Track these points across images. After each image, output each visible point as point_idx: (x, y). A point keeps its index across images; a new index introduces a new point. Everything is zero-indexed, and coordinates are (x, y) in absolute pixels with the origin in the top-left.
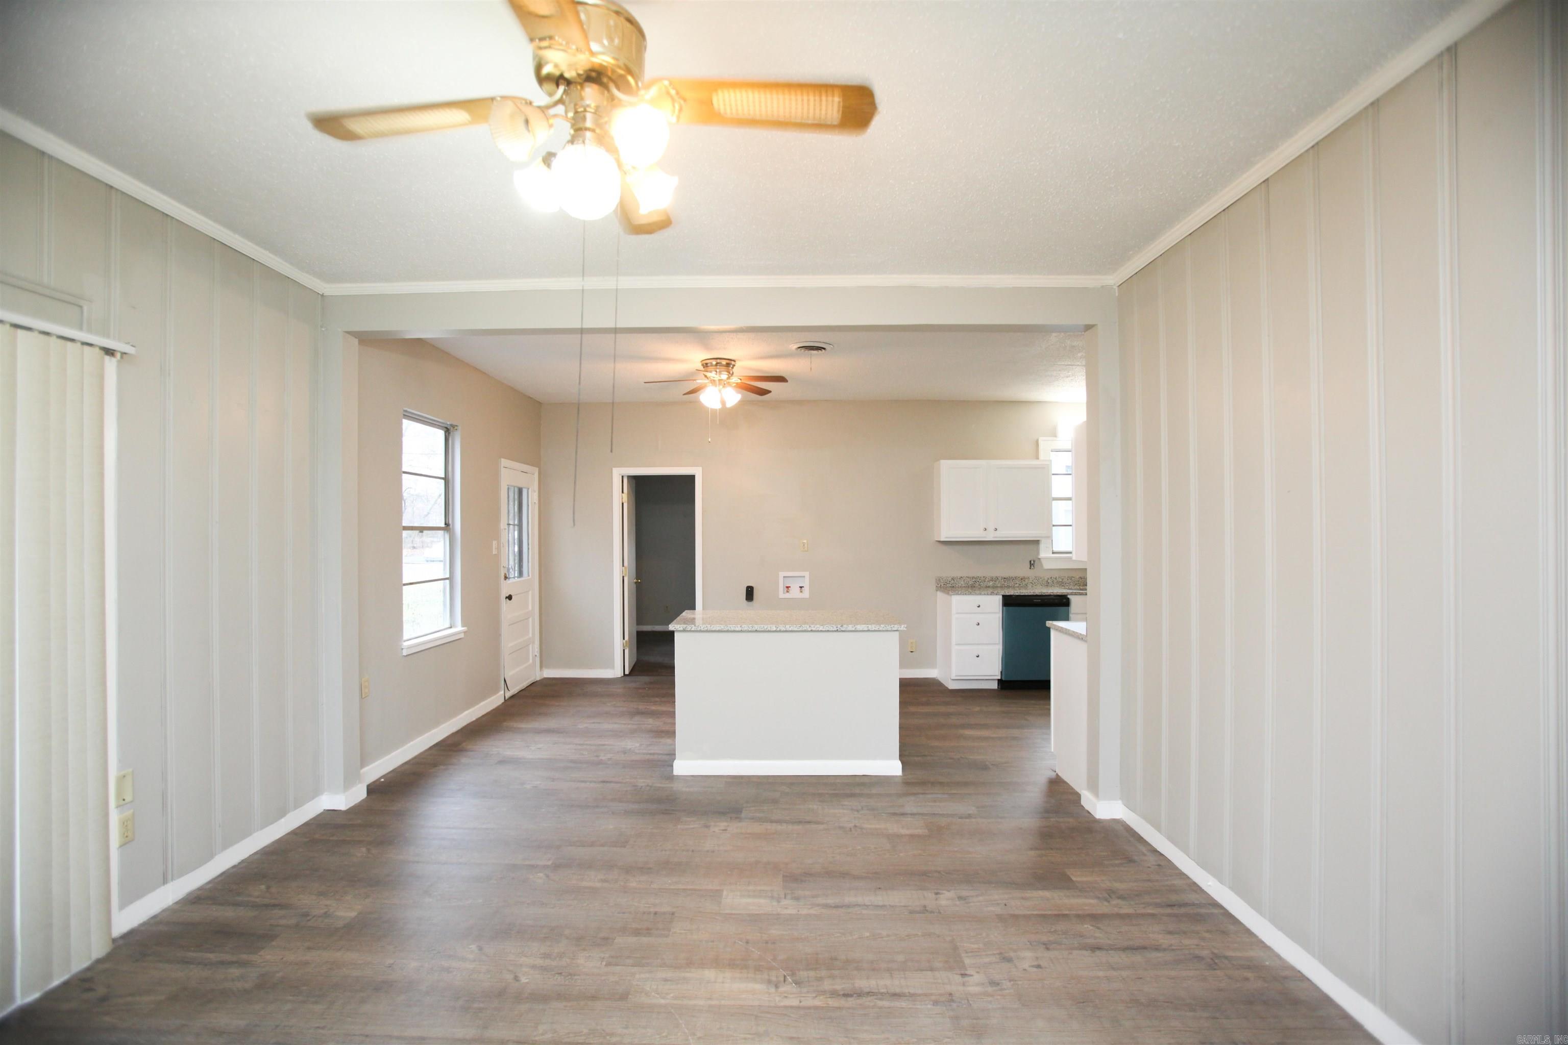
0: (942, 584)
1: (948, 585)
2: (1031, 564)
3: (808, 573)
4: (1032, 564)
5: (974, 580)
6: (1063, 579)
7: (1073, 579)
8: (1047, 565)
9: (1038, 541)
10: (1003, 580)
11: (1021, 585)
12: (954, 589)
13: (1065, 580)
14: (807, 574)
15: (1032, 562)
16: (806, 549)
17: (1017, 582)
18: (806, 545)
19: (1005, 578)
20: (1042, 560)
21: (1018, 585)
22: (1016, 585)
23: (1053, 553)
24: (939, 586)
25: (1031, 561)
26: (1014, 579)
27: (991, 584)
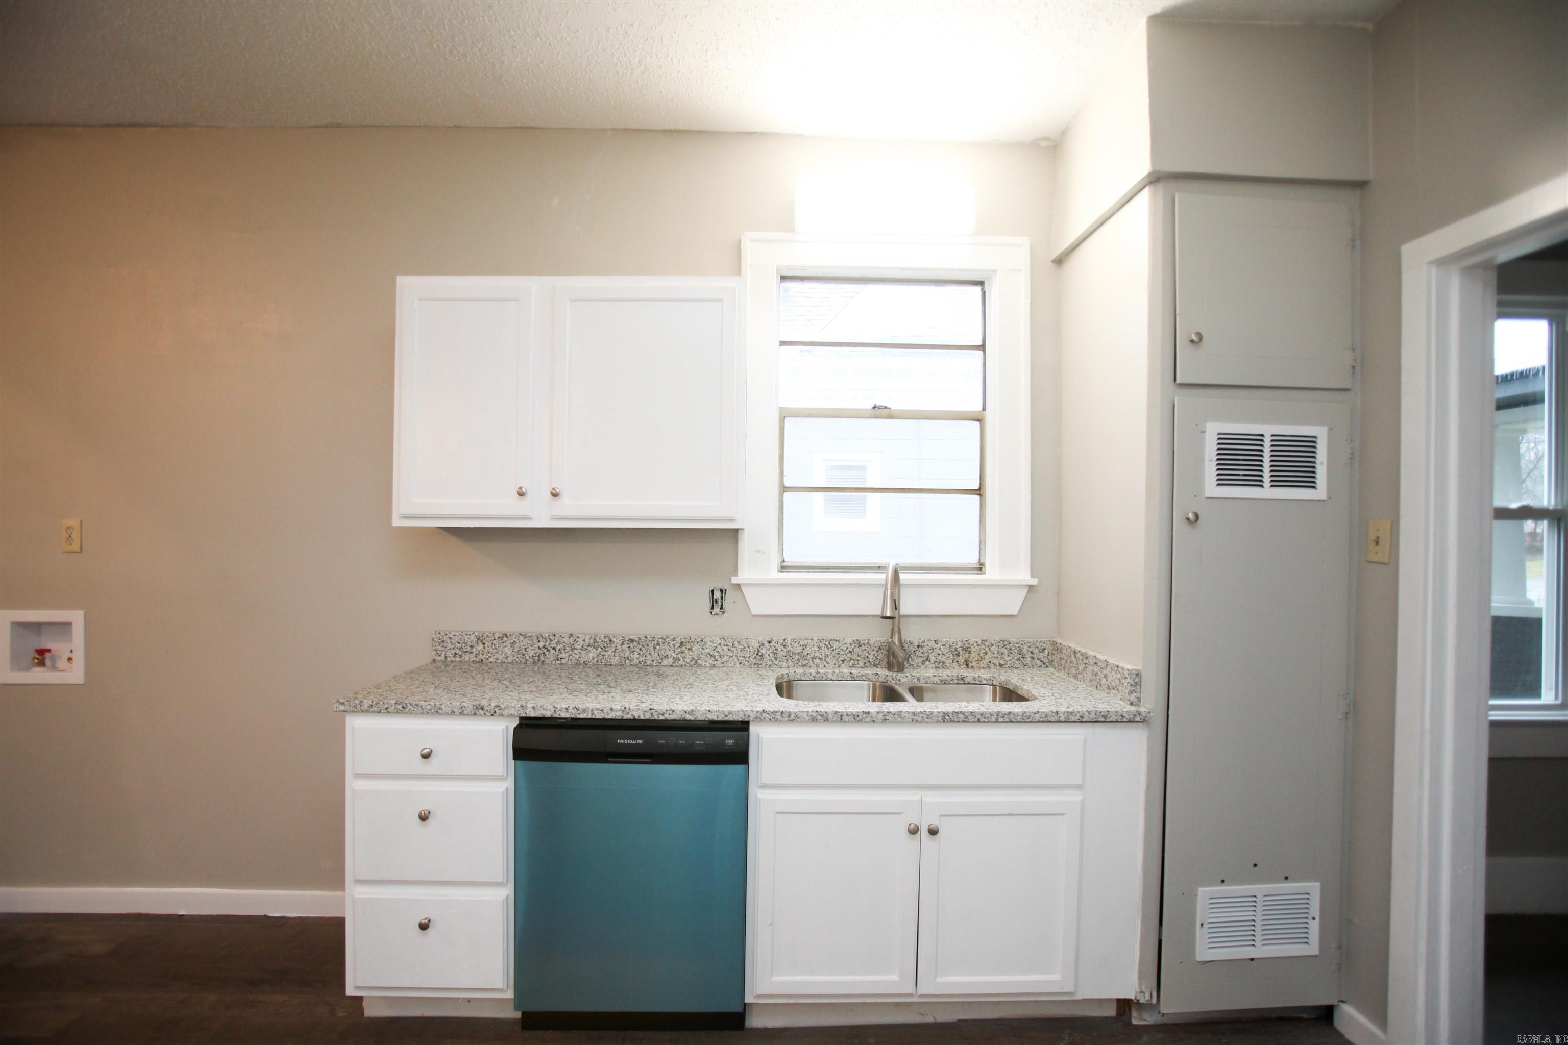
0: (450, 654)
1: (466, 657)
2: (713, 603)
3: (81, 613)
4: (716, 602)
5: (541, 644)
6: (805, 646)
7: (835, 645)
8: (759, 603)
9: (736, 531)
10: (625, 646)
11: (681, 662)
12: (484, 667)
13: (812, 649)
14: (76, 617)
15: (717, 595)
16: (76, 547)
17: (670, 653)
18: (76, 535)
19: (632, 641)
20: (741, 586)
21: (671, 660)
22: (665, 662)
23: (783, 568)
24: (442, 658)
25: (712, 592)
26: (658, 642)
27: (592, 655)
